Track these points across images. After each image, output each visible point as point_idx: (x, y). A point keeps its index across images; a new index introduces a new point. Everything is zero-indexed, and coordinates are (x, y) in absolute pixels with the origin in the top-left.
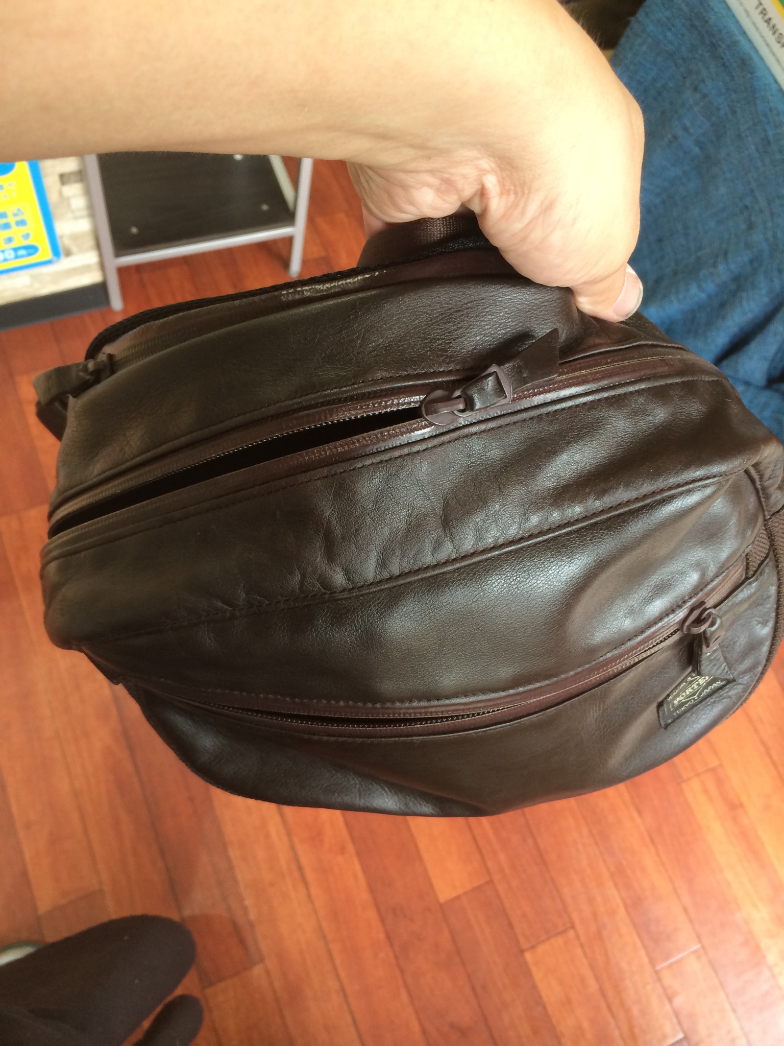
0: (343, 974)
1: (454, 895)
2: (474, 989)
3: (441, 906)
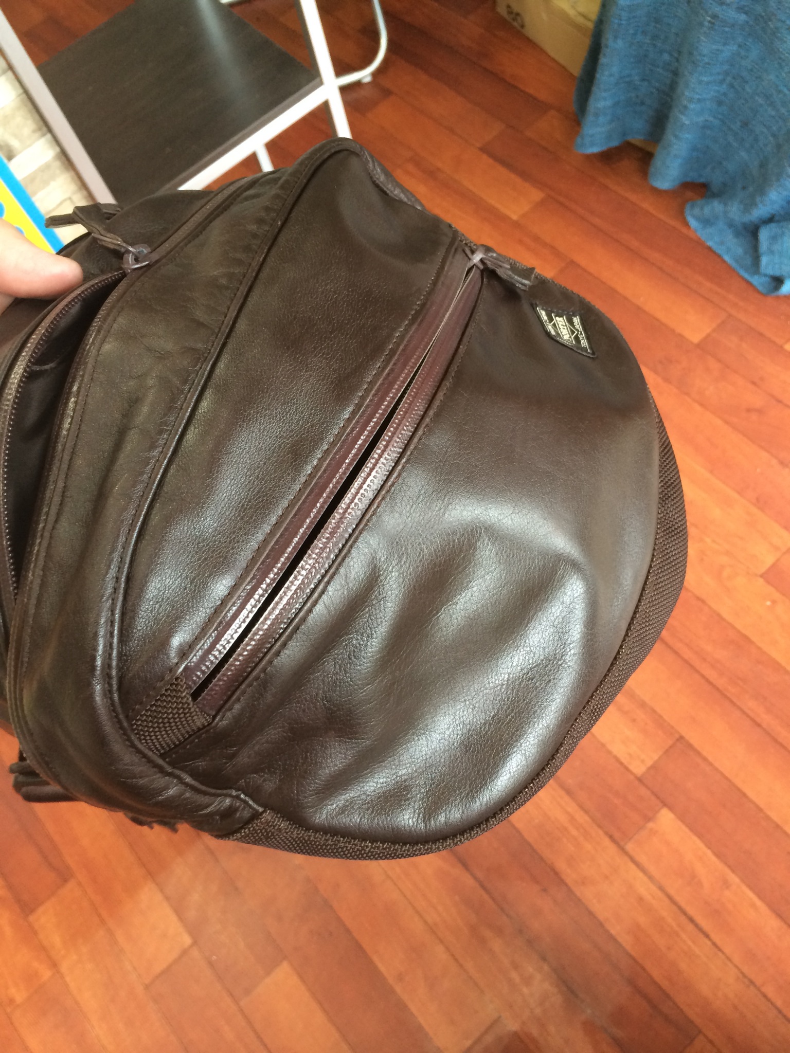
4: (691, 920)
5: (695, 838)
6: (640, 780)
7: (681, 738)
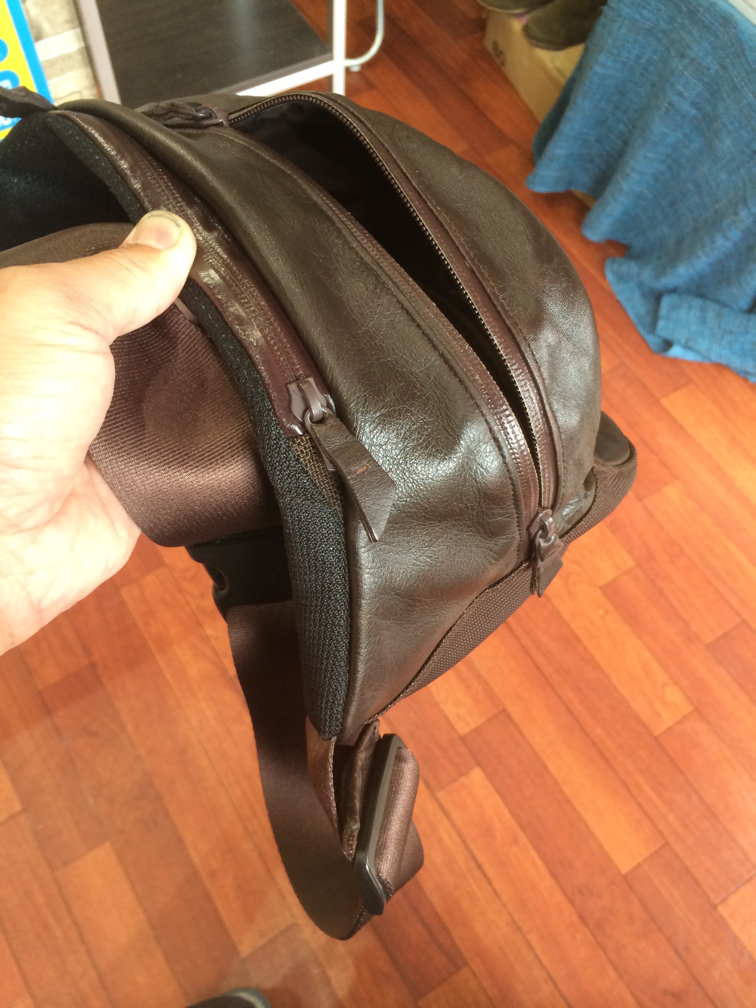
0: (546, 962)
1: (634, 864)
2: (677, 952)
3: (625, 877)
4: (479, 866)
5: (497, 797)
6: (463, 739)
7: (504, 711)
